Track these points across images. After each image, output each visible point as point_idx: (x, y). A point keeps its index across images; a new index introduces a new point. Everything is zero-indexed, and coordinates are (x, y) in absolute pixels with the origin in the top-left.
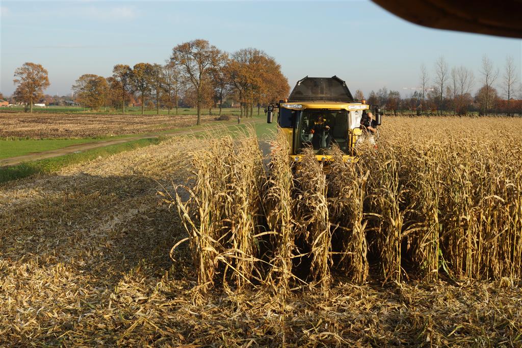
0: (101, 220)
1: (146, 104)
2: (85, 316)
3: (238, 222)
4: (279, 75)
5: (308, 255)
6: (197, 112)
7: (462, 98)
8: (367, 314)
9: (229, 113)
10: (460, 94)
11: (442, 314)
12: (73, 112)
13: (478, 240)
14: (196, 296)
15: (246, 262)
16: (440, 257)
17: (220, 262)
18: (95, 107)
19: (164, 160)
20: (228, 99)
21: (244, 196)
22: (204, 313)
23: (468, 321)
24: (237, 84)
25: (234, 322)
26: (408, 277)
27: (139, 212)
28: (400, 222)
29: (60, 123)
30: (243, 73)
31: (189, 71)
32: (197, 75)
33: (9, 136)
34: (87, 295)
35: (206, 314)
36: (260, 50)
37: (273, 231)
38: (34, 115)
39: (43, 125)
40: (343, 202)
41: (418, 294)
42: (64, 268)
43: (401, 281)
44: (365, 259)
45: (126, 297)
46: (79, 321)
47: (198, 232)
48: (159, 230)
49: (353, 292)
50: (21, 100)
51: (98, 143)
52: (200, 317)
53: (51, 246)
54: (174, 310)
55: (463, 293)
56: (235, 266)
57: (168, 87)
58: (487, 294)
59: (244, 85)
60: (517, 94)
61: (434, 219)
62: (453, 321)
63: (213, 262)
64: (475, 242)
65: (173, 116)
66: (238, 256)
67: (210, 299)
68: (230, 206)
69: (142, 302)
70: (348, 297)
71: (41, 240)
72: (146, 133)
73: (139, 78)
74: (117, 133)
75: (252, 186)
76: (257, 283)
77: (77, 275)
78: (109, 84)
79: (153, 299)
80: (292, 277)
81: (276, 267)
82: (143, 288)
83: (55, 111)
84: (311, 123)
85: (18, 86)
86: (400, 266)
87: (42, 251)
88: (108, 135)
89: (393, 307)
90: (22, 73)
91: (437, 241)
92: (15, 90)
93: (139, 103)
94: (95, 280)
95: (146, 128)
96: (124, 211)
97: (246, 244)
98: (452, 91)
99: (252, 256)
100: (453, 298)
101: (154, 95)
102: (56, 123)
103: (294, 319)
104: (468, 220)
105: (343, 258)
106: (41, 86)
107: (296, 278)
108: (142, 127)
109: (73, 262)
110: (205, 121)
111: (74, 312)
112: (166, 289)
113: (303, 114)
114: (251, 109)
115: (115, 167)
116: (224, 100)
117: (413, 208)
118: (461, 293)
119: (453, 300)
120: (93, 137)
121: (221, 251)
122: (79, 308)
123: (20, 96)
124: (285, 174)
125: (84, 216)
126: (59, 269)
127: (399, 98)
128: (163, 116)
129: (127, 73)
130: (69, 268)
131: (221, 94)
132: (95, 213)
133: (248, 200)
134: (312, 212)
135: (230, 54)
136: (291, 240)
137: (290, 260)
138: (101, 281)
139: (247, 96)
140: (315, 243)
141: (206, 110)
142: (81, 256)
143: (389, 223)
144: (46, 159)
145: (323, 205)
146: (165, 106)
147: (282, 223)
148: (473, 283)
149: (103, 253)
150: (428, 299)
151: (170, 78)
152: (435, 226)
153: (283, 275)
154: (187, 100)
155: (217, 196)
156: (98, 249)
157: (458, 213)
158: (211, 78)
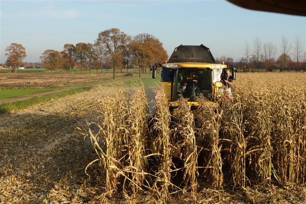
0: (47, 141)
1: (84, 67)
3: (133, 148)
4: (162, 49)
5: (181, 169)
6: (113, 71)
7: (270, 61)
9: (133, 72)
10: (269, 59)
12: (41, 72)
13: (297, 156)
14: (103, 201)
15: (138, 176)
16: (272, 169)
17: (121, 175)
18: (53, 69)
19: (91, 101)
20: (132, 63)
21: (137, 129)
24: (137, 54)
26: (250, 182)
27: (71, 136)
28: (244, 145)
29: (31, 79)
30: (140, 48)
31: (108, 47)
32: (113, 49)
34: (28, 199)
36: (151, 35)
37: (157, 153)
38: (17, 74)
39: (22, 80)
40: (205, 132)
41: (259, 197)
42: (16, 179)
43: (246, 186)
44: (221, 171)
45: (55, 201)
47: (105, 155)
48: (84, 149)
49: (213, 195)
50: (10, 65)
51: (53, 91)
53: (11, 161)
56: (131, 178)
57: (96, 57)
59: (141, 55)
60: (302, 58)
61: (268, 143)
63: (116, 175)
64: (295, 157)
65: (99, 73)
66: (133, 171)
67: (114, 202)
68: (127, 136)
70: (210, 199)
71: (5, 157)
72: (83, 84)
73: (79, 52)
74: (65, 84)
75: (143, 121)
76: (146, 189)
77: (24, 183)
78: (61, 55)
79: (73, 203)
80: (171, 185)
81: (159, 178)
82: (67, 193)
83: (30, 72)
84: (185, 79)
85: (8, 57)
86: (245, 176)
87: (4, 165)
88: (59, 86)
90: (10, 50)
91: (270, 158)
92: (7, 60)
93: (79, 67)
94: (35, 187)
95: (83, 81)
96: (62, 135)
97: (139, 163)
98: (264, 57)
99: (143, 171)
100: (283, 199)
101: (88, 61)
102: (29, 79)
104: (291, 143)
105: (205, 171)
106: (21, 57)
107: (173, 186)
108: (80, 80)
109: (22, 174)
110: (118, 76)
112: (84, 195)
113: (178, 72)
114: (146, 69)
115: (61, 106)
116: (129, 64)
117: (253, 136)
118: (288, 195)
119: (284, 200)
120: (50, 87)
121: (121, 168)
123: (9, 63)
124: (166, 113)
125: (36, 139)
126: (11, 179)
127: (232, 62)
128: (93, 74)
129: (72, 49)
130: (19, 178)
131: (127, 60)
132: (44, 137)
133: (140, 132)
134: (184, 139)
135: (132, 37)
136: (170, 159)
137: (169, 174)
138: (40, 188)
139: (143, 61)
140: (187, 161)
141: (118, 70)
142: (29, 169)
143: (237, 145)
144: (19, 101)
145: (191, 135)
146: (95, 68)
147: (163, 147)
148: (295, 187)
149: (45, 166)
150: (266, 200)
151: (97, 51)
152: (268, 148)
153: (164, 184)
154: (107, 64)
155: (118, 129)
156: (41, 163)
157: (283, 138)
158: (121, 51)
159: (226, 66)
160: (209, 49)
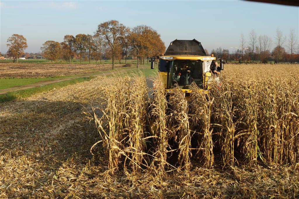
0: (52, 127)
1: (83, 58)
2: (37, 190)
3: (133, 130)
4: (159, 41)
5: (177, 150)
6: (112, 62)
7: (265, 53)
8: (214, 188)
9: (131, 62)
10: (264, 51)
11: (261, 187)
12: (41, 62)
13: (281, 140)
14: (107, 177)
15: (138, 155)
16: (258, 151)
17: (122, 155)
18: (54, 59)
19: (92, 90)
20: (130, 54)
21: (136, 114)
22: (112, 188)
23: (277, 193)
24: (135, 46)
25: (130, 194)
26: (238, 163)
27: (75, 122)
28: (233, 129)
29: (33, 69)
30: (139, 39)
31: (108, 38)
32: (112, 41)
33: (3, 77)
34: (39, 176)
35: (113, 189)
36: (149, 26)
37: (155, 136)
38: (18, 64)
39: (23, 70)
40: (198, 117)
41: (245, 175)
42: (27, 159)
43: (234, 166)
44: (212, 152)
45: (63, 177)
46: (33, 194)
47: (108, 137)
48: (87, 133)
49: (205, 173)
50: (11, 56)
51: (55, 81)
52: (109, 190)
53: (20, 144)
54: (93, 186)
55: (273, 173)
56: (131, 157)
57: (96, 48)
58: (288, 174)
59: (139, 46)
60: (296, 50)
61: (254, 128)
62: (268, 192)
63: (117, 155)
64: (279, 141)
65: (98, 64)
66: (133, 151)
67: (115, 179)
68: (128, 120)
69: (73, 181)
70: (202, 177)
71: (15, 140)
72: (83, 74)
73: (79, 43)
74: (65, 74)
75: (142, 108)
76: (145, 168)
77: (34, 162)
78: (62, 46)
79: (80, 179)
80: (166, 164)
81: (157, 158)
82: (74, 171)
83: (31, 62)
84: (179, 69)
85: (10, 48)
86: (233, 157)
87: (15, 147)
88: (60, 75)
89: (230, 183)
90: (11, 40)
91: (256, 141)
92: (8, 50)
93: (79, 57)
94: (45, 166)
95: (83, 71)
96: (66, 121)
97: (138, 144)
98: (259, 49)
99: (141, 151)
101: (88, 52)
102: (31, 69)
103: (168, 192)
104: (275, 128)
105: (198, 152)
106: (22, 47)
107: (169, 165)
108: (80, 71)
109: (32, 154)
110: (117, 67)
111: (30, 188)
112: (89, 172)
113: (174, 63)
114: (144, 60)
115: (63, 95)
116: (128, 55)
117: (241, 121)
119: (267, 178)
120: (51, 77)
121: (122, 149)
122: (33, 185)
123: (10, 53)
124: (162, 100)
125: (42, 124)
126: (23, 159)
127: (228, 53)
128: (93, 64)
129: (72, 40)
130: (30, 158)
131: (126, 51)
132: (49, 123)
133: (139, 116)
134: (179, 123)
135: (131, 29)
136: (166, 141)
137: (165, 154)
138: (49, 167)
139: (141, 52)
140: (181, 143)
141: (117, 61)
142: (38, 150)
143: (226, 129)
144: (23, 90)
145: (186, 119)
146: (94, 59)
147: (160, 130)
148: (278, 167)
149: (52, 148)
150: (251, 178)
151: (97, 42)
152: (254, 132)
153: (161, 163)
154: (106, 55)
155: (120, 114)
156: (49, 146)
157: (268, 123)
158: (120, 42)
159: (215, 58)
160: (200, 43)
